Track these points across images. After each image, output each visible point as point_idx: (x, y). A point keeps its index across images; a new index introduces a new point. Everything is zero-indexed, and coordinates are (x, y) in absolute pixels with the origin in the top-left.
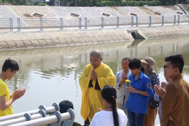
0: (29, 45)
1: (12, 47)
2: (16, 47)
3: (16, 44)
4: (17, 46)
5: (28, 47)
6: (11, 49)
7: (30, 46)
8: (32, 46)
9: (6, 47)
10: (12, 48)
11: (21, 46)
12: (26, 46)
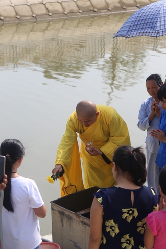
0: (130, 5)
1: (99, 9)
2: (106, 11)
3: (108, 4)
4: (110, 9)
5: (128, 8)
6: (98, 14)
7: (131, 8)
8: (136, 7)
9: (90, 11)
10: (100, 13)
11: (116, 8)
12: (124, 7)
